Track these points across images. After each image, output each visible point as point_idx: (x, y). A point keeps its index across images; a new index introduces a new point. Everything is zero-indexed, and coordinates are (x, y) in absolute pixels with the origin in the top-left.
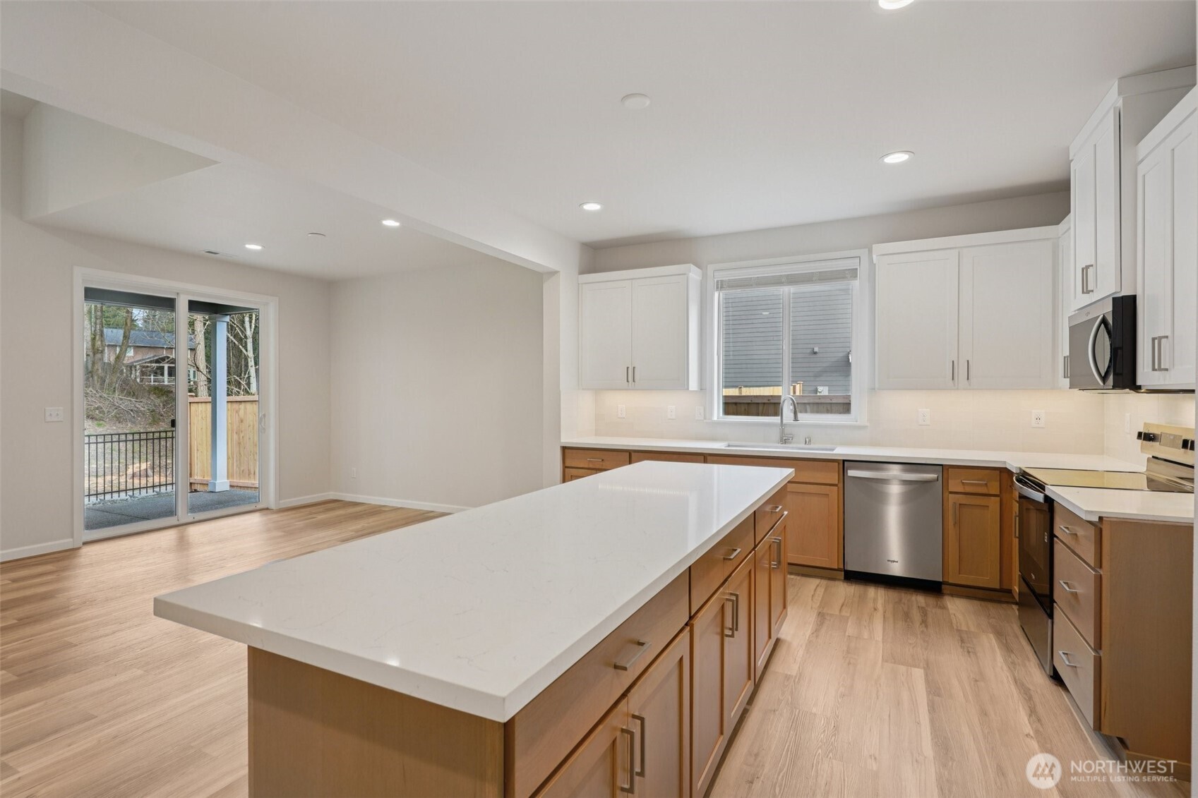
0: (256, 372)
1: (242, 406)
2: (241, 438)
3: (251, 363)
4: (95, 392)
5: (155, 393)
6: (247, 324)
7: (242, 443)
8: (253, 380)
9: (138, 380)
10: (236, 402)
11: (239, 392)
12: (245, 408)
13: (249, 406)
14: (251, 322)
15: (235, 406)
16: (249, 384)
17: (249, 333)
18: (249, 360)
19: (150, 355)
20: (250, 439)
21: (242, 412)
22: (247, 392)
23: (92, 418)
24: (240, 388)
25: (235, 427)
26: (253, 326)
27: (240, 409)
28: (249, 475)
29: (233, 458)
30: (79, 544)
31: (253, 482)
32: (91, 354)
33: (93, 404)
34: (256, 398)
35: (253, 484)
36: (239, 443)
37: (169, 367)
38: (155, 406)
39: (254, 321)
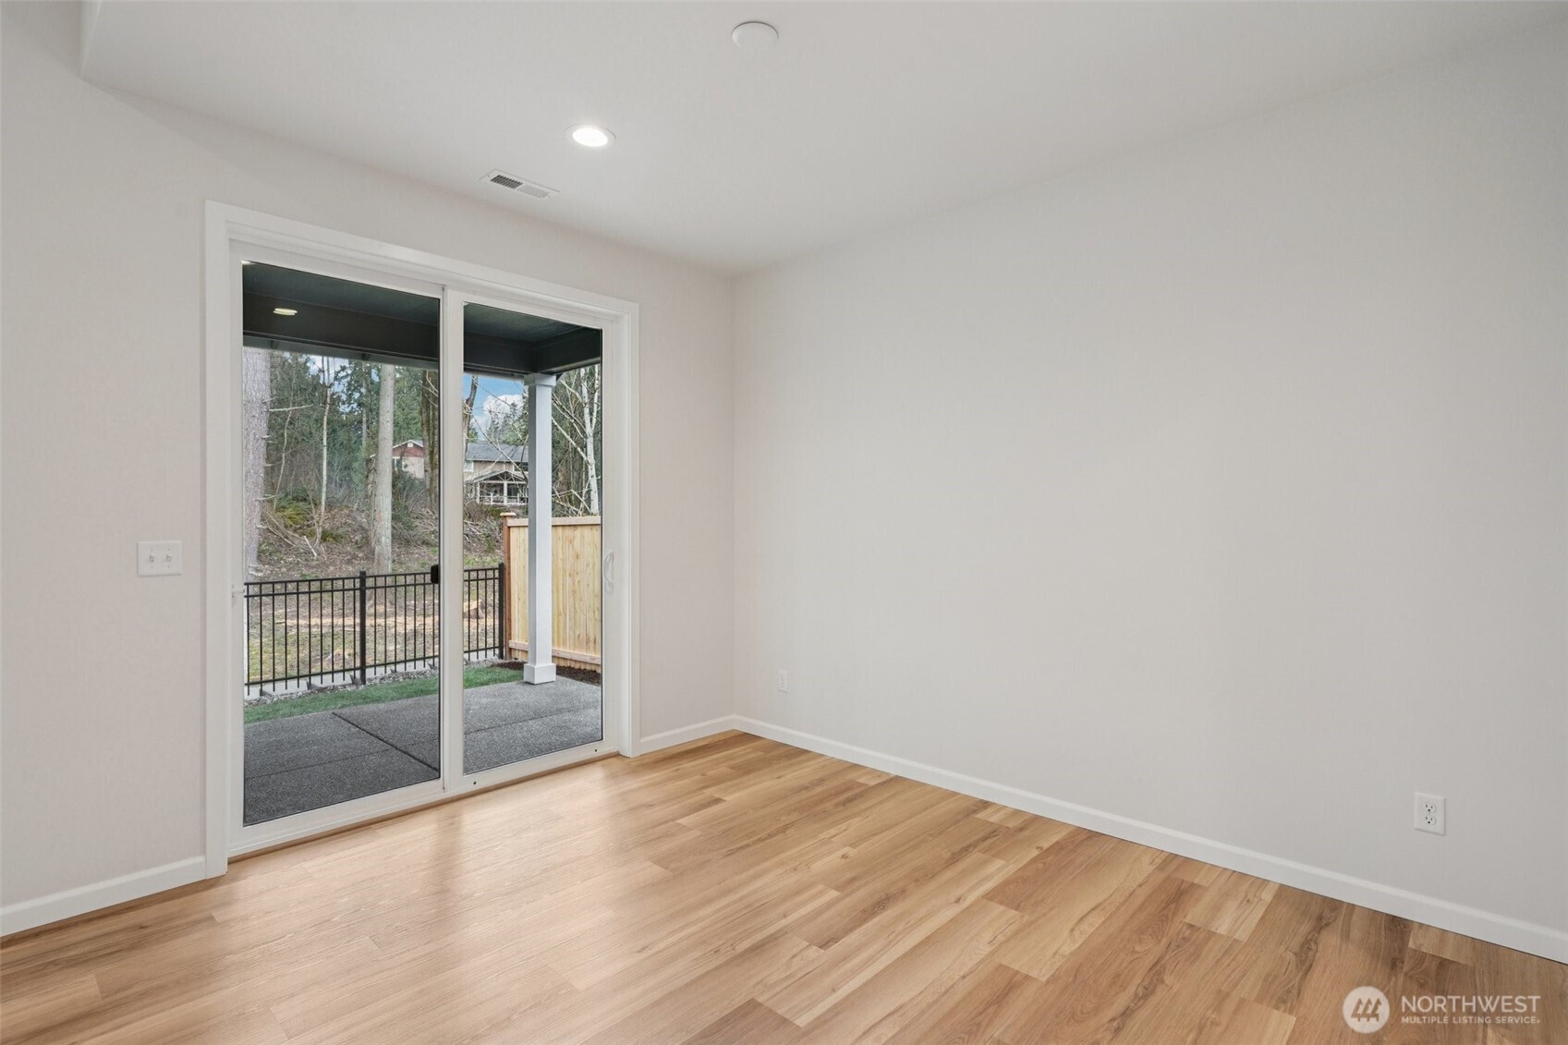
0: (598, 483)
1: (579, 531)
2: (576, 583)
3: (592, 471)
4: (431, 513)
5: (492, 515)
6: (587, 417)
7: (578, 592)
8: (594, 496)
9: (478, 501)
10: (570, 526)
11: (577, 513)
12: (583, 537)
13: (587, 531)
14: (591, 414)
15: (568, 532)
16: (589, 500)
17: (589, 430)
18: (589, 467)
19: (488, 471)
20: (588, 585)
21: (577, 542)
22: (586, 512)
23: (427, 544)
24: (578, 507)
25: (568, 567)
26: (594, 420)
27: (574, 537)
28: (587, 643)
29: (566, 615)
30: (222, 868)
31: (593, 655)
32: (429, 469)
33: (430, 527)
34: (597, 520)
35: (594, 659)
36: (574, 592)
37: (508, 485)
38: (492, 530)
39: (595, 414)
